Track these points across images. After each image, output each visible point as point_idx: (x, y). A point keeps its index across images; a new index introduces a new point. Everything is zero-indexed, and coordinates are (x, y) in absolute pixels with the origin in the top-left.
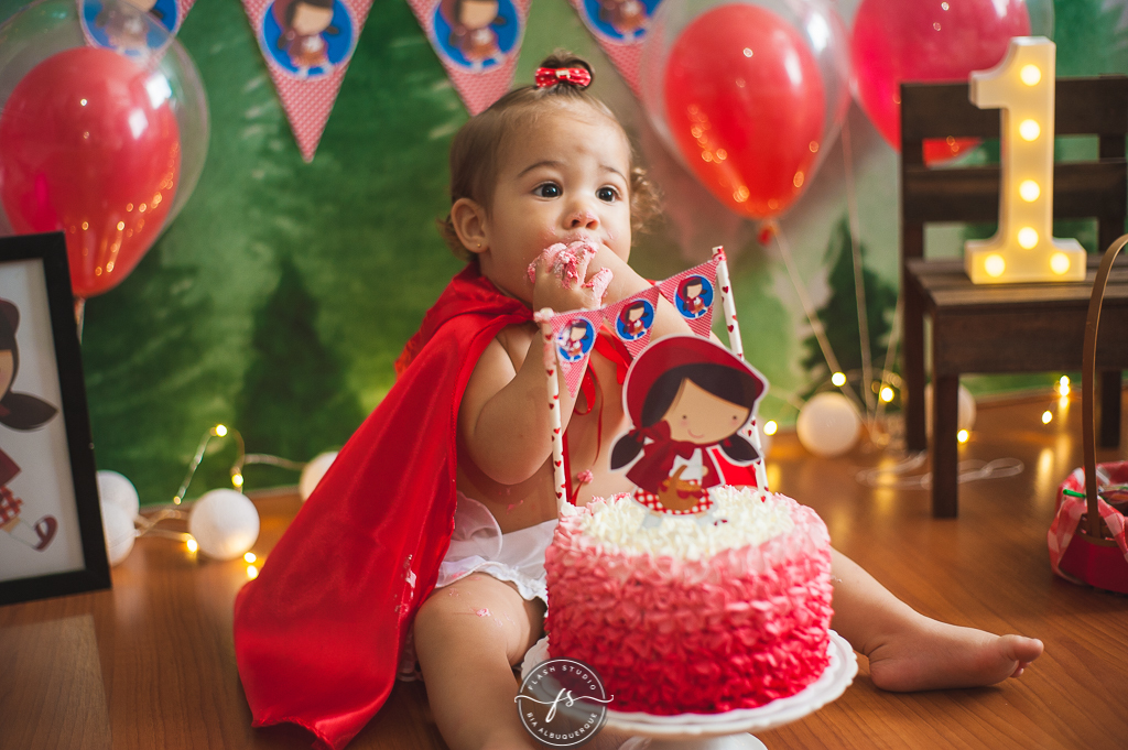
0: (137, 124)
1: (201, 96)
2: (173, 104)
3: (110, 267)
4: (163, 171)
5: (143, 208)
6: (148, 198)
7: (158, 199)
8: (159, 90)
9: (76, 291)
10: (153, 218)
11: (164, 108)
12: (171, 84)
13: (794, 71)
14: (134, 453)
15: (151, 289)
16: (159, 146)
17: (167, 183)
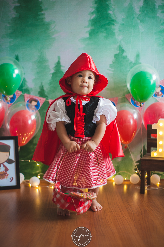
0: (30, 122)
1: (40, 118)
2: (35, 119)
3: (24, 142)
4: (32, 128)
5: (30, 134)
6: (30, 132)
7: (32, 133)
8: (33, 117)
9: (19, 145)
10: (31, 135)
11: (34, 120)
12: (35, 116)
13: (132, 122)
14: (26, 171)
15: (31, 146)
16: (33, 125)
17: (33, 130)
